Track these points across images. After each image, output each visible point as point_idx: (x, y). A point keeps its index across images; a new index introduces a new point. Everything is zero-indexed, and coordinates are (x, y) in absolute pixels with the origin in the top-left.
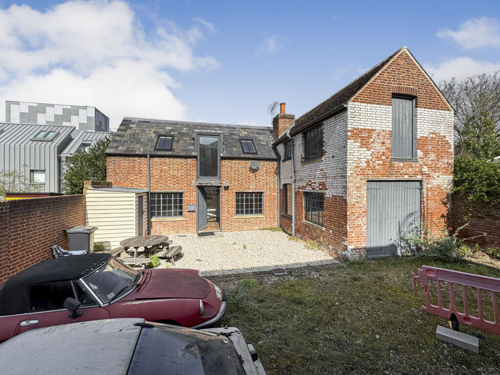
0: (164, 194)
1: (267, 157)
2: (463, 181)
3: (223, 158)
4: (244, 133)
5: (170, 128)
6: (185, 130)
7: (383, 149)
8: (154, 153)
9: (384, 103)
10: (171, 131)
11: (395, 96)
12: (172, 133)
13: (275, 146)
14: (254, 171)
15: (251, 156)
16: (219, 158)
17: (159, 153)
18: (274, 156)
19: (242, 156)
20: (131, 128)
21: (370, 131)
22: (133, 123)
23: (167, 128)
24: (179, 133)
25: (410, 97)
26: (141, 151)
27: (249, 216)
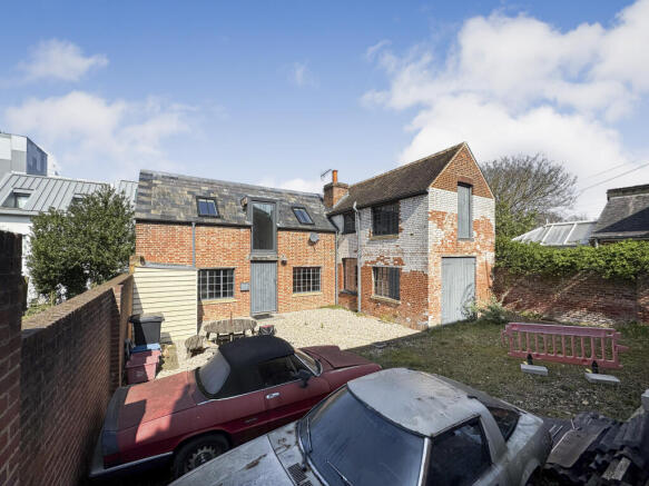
0: (212, 271)
1: (324, 228)
2: (503, 258)
3: (280, 229)
4: (293, 200)
5: (207, 188)
6: (225, 192)
7: (452, 230)
8: (201, 220)
9: (453, 190)
10: (209, 192)
11: (460, 184)
12: (212, 195)
13: (330, 217)
14: (312, 243)
15: (309, 227)
16: (275, 229)
17: (206, 220)
18: (331, 228)
19: (300, 226)
20: (155, 185)
21: (444, 214)
22: (156, 179)
23: (203, 188)
24: (221, 196)
25: (468, 186)
26: (182, 217)
27: (307, 293)
